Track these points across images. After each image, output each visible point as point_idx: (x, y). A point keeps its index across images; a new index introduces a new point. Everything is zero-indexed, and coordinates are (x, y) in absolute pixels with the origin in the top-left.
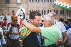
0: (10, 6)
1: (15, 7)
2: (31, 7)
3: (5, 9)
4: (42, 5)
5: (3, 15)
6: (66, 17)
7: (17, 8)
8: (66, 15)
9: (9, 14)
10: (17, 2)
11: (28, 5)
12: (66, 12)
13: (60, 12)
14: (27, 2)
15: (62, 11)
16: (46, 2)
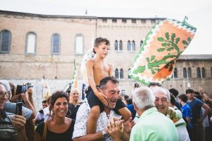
0: (61, 60)
5: (44, 78)
6: (182, 83)
7: (73, 63)
8: (182, 80)
9: (58, 77)
10: (75, 51)
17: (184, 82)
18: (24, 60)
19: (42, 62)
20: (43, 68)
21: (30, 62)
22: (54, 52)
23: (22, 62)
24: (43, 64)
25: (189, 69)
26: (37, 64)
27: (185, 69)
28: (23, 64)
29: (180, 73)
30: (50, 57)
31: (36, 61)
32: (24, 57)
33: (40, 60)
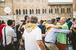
2: (17, 5)
4: (29, 4)
6: (55, 16)
11: (13, 4)
12: (55, 11)
13: (49, 11)
15: (51, 10)
17: (55, 15)
25: (58, 9)
27: (56, 9)
29: (54, 11)
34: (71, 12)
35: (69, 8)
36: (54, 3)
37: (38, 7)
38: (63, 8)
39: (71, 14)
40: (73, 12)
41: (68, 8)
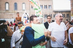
1: (21, 13)
3: (14, 14)
5: (12, 18)
7: (22, 13)
10: (22, 9)
14: (30, 9)
16: (43, 9)
18: (5, 12)
19: (11, 13)
20: (12, 15)
21: (7, 13)
22: (15, 9)
23: (5, 13)
24: (12, 14)
26: (10, 13)
28: (5, 14)
30: (14, 11)
31: (9, 13)
32: (5, 11)
33: (11, 12)
34: (70, 16)
35: (69, 14)
36: (57, 10)
37: (46, 13)
38: (64, 14)
39: (70, 18)
40: (71, 17)
41: (67, 14)
